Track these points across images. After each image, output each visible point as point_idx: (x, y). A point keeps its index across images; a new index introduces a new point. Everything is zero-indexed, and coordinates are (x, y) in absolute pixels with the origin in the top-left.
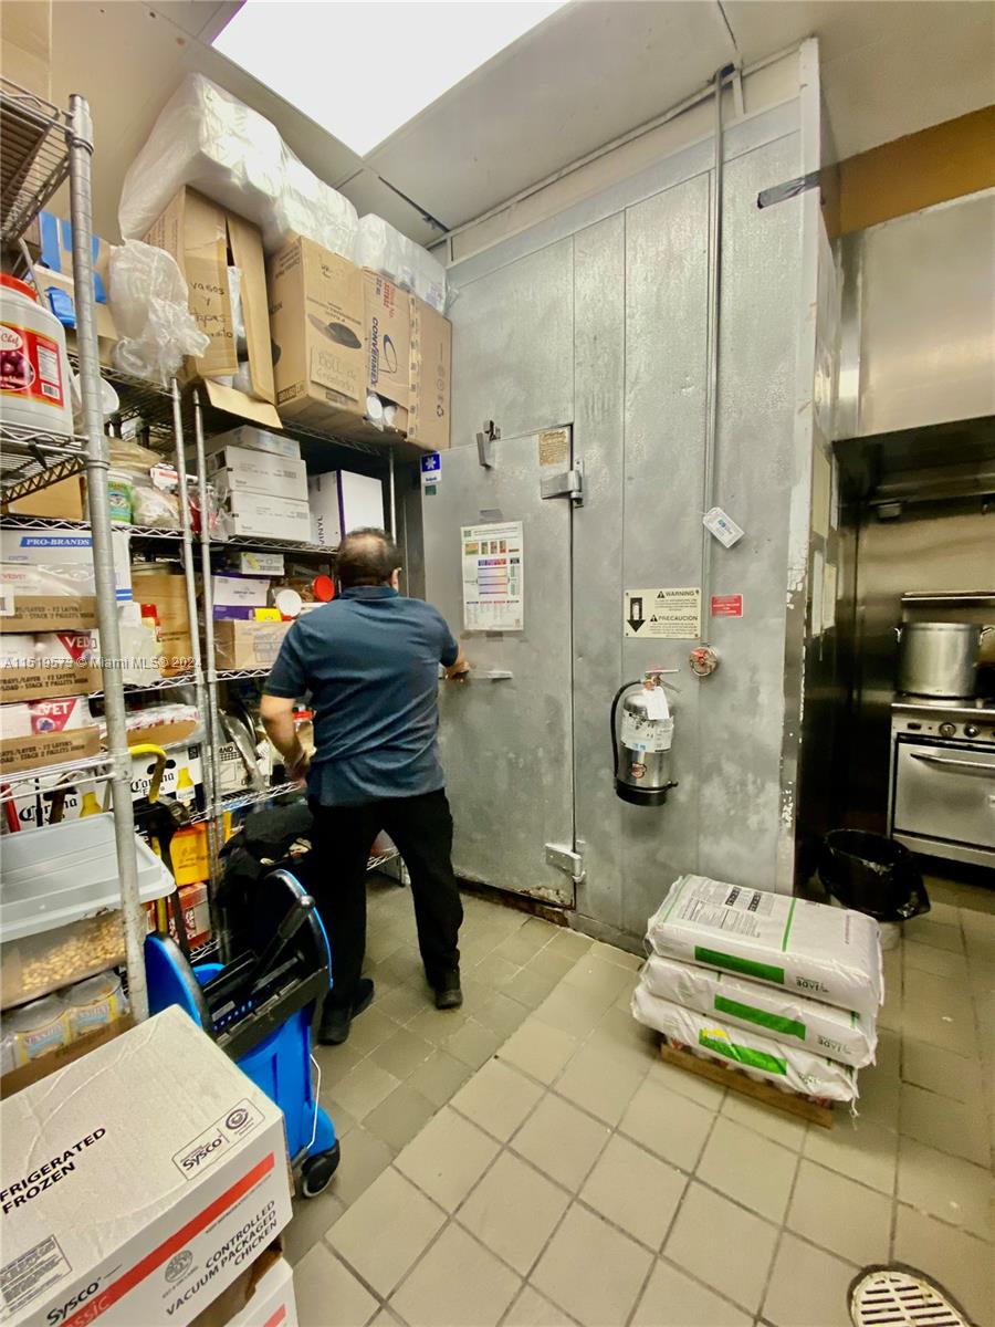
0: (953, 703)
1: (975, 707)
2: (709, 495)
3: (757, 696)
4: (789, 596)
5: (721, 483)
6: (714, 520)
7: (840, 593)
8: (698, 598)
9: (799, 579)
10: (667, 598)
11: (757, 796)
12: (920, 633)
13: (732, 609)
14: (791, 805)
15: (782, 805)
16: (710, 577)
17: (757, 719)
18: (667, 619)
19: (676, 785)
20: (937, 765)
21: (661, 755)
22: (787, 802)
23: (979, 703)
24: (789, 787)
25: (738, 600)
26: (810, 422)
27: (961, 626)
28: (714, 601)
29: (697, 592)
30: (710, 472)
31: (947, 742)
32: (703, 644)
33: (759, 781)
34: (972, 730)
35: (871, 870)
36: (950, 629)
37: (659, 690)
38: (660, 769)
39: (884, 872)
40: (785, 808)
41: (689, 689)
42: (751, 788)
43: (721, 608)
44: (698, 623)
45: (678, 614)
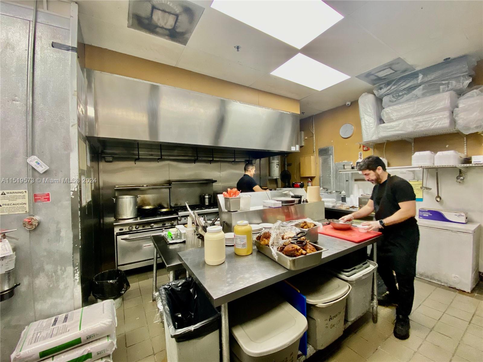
0: (132, 220)
1: (138, 220)
2: (30, 150)
3: (60, 233)
4: (72, 193)
5: (36, 146)
6: (33, 161)
7: (93, 188)
8: (27, 195)
9: (76, 186)
10: (7, 195)
11: (62, 275)
12: (121, 199)
13: (45, 199)
14: (78, 272)
15: (74, 274)
16: (32, 186)
17: (61, 243)
18: (8, 205)
19: (19, 285)
20: (129, 240)
21: (9, 273)
22: (76, 272)
23: (139, 219)
24: (77, 266)
25: (48, 195)
26: (76, 130)
27: (132, 196)
28: (35, 196)
29: (26, 192)
30: (30, 140)
31: (131, 232)
32: (31, 215)
33: (63, 268)
34: (137, 227)
35: (111, 283)
36: (129, 198)
37: (6, 241)
38: (9, 279)
39: (115, 282)
40: (76, 275)
41: (23, 237)
42: (59, 272)
43: (39, 199)
44: (27, 206)
45: (14, 202)
